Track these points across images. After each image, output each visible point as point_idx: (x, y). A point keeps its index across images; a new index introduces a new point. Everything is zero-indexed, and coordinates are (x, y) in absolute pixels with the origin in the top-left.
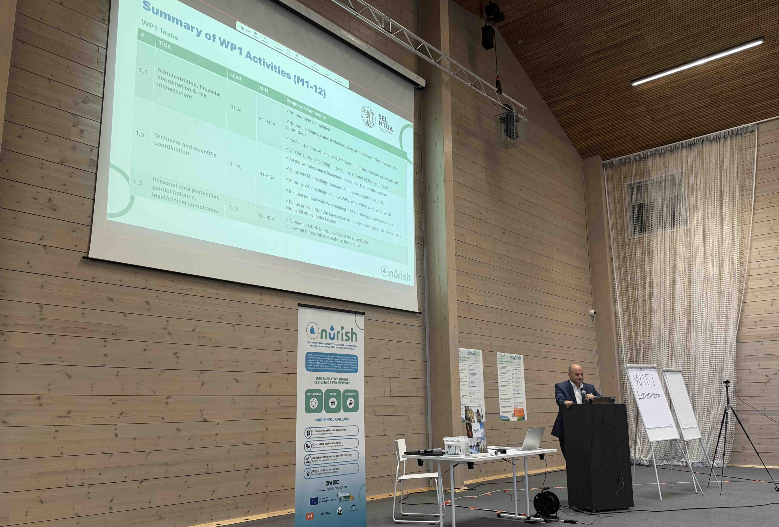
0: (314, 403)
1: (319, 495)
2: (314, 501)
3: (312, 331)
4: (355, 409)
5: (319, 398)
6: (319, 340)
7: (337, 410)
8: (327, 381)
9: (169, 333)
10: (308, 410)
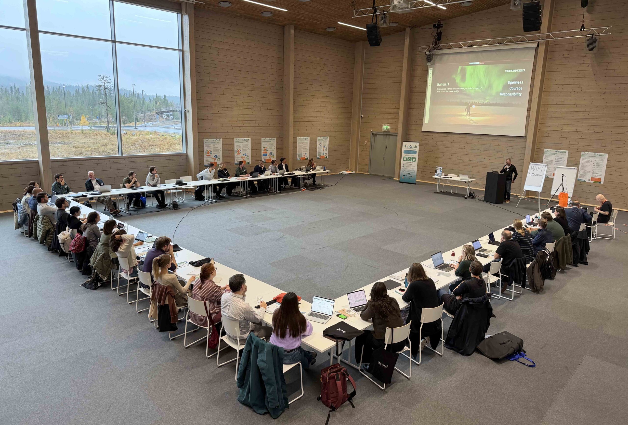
0: (405, 159)
1: (405, 175)
2: (404, 175)
3: (406, 146)
4: (415, 161)
5: (406, 158)
6: (407, 148)
7: (410, 161)
8: (408, 155)
9: (437, 145)
10: (404, 160)
